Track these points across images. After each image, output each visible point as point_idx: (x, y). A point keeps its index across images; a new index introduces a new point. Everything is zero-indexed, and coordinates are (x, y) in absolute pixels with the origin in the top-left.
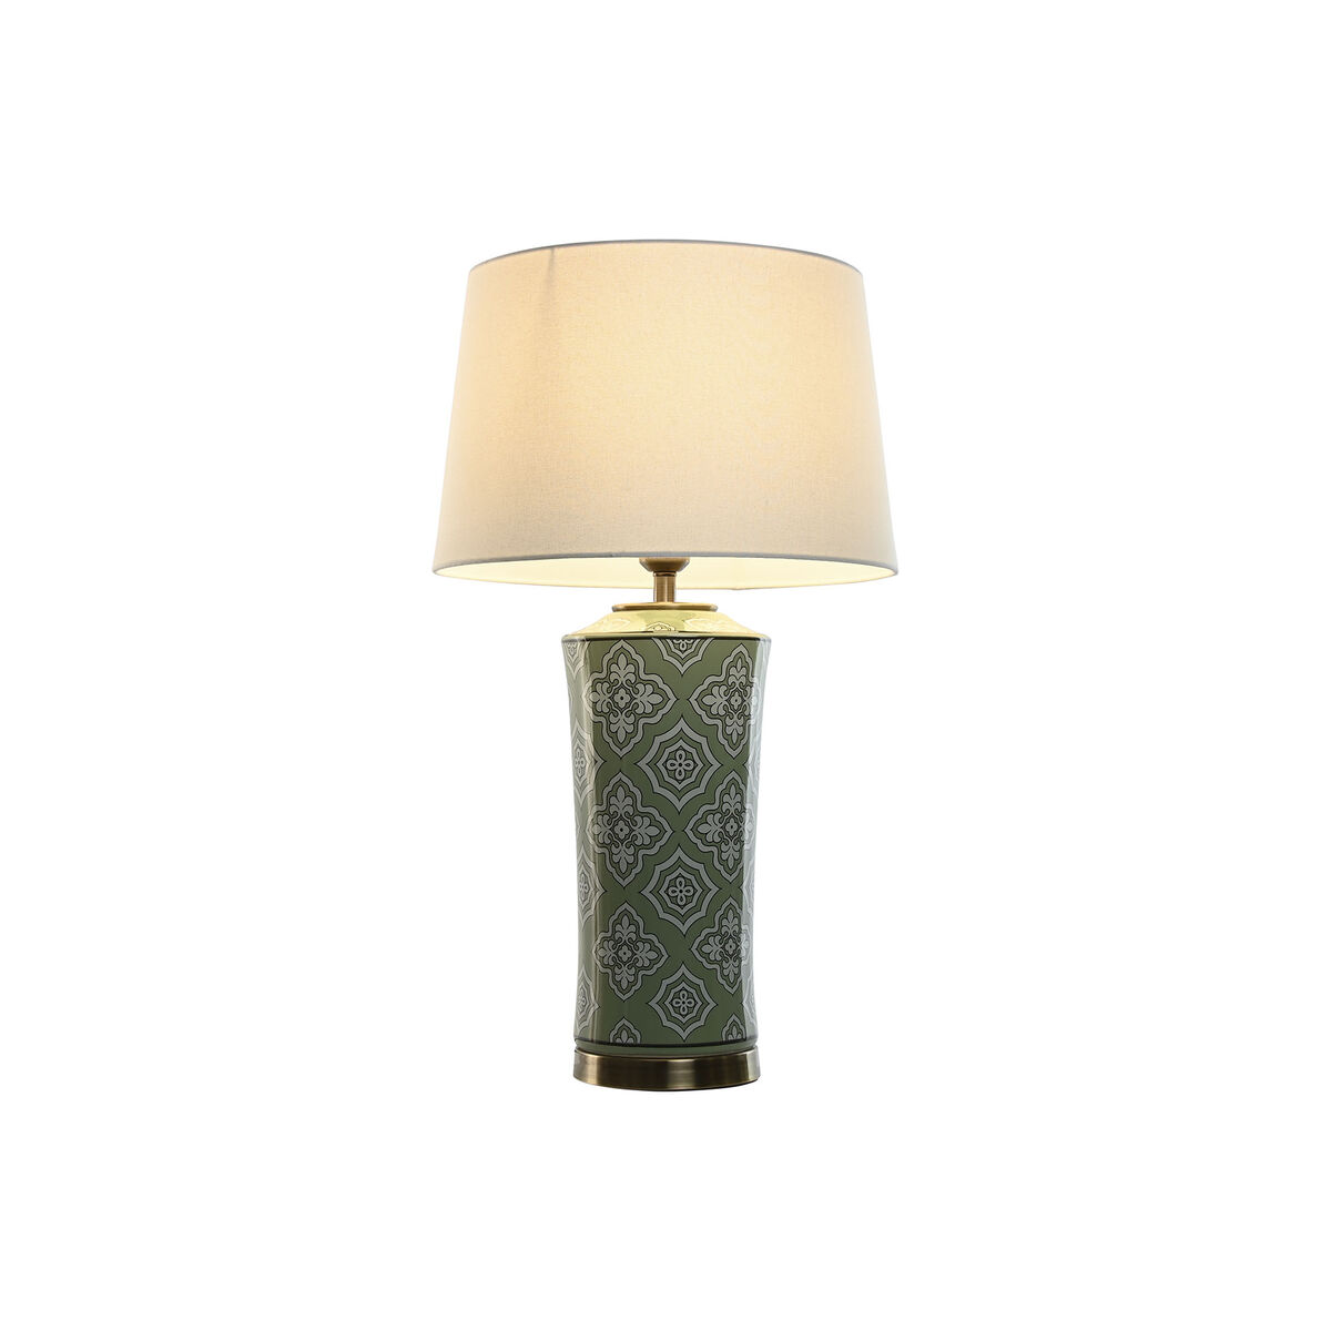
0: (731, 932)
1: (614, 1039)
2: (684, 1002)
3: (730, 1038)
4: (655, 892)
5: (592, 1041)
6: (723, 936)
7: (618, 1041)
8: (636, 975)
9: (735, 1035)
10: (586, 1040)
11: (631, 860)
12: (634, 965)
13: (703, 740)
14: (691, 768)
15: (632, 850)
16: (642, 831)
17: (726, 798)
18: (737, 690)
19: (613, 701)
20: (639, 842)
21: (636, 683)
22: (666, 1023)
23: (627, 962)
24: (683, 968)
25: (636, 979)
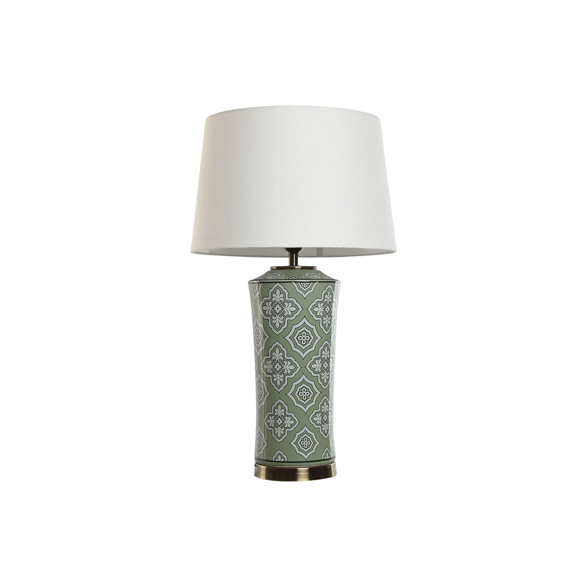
0: (325, 411)
1: (275, 459)
2: (306, 443)
3: (326, 458)
4: (293, 394)
5: (263, 460)
6: (322, 413)
7: (277, 460)
8: (284, 431)
9: (328, 457)
10: (260, 460)
11: (282, 380)
12: (284, 426)
13: (314, 327)
14: (309, 339)
15: (282, 376)
16: (287, 367)
17: (323, 352)
18: (328, 305)
19: (274, 310)
20: (285, 372)
21: (284, 302)
22: (298, 452)
23: (280, 425)
24: (305, 428)
25: (285, 433)
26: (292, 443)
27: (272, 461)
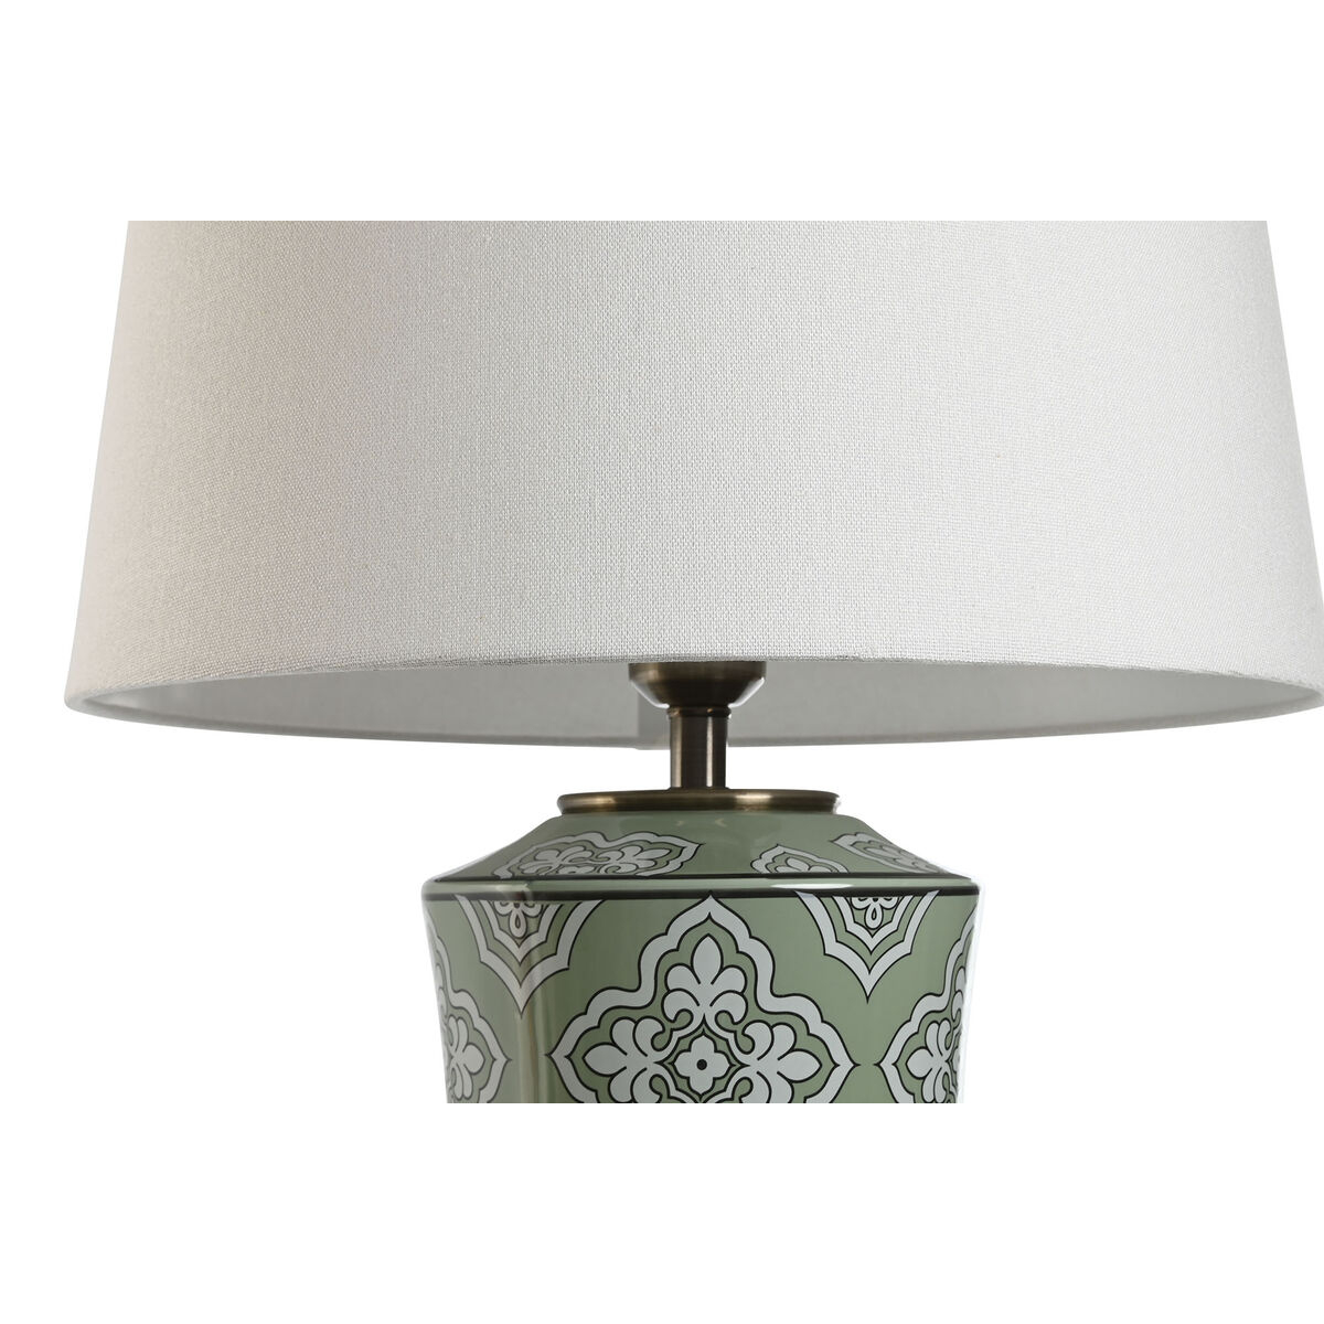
21: (746, 1021)
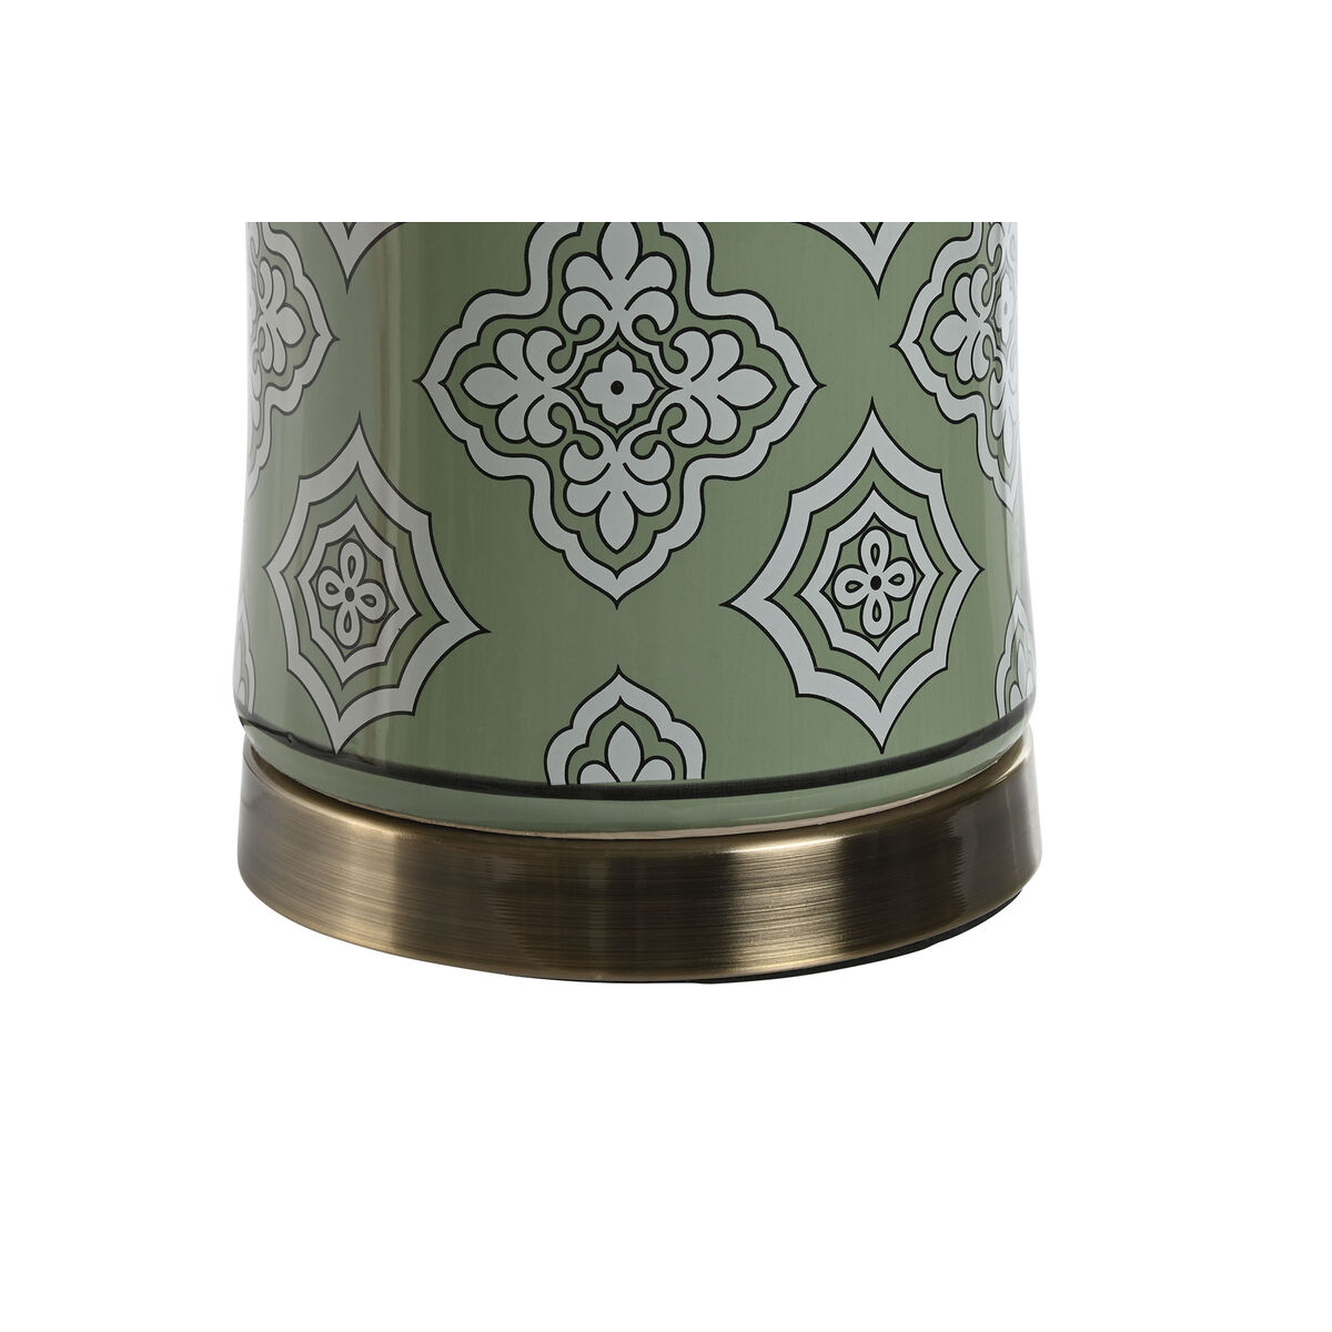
1: (575, 767)
7: (594, 776)
8: (672, 481)
12: (663, 436)
22: (810, 681)
23: (629, 425)
24: (874, 437)
25: (675, 499)
26: (752, 601)
27: (545, 790)
